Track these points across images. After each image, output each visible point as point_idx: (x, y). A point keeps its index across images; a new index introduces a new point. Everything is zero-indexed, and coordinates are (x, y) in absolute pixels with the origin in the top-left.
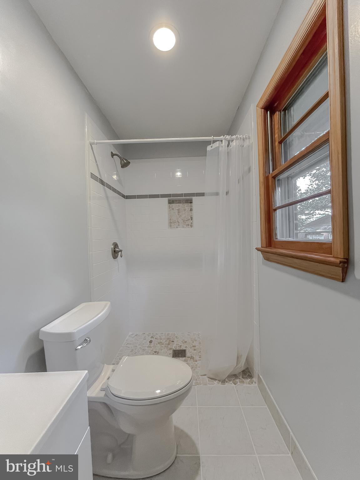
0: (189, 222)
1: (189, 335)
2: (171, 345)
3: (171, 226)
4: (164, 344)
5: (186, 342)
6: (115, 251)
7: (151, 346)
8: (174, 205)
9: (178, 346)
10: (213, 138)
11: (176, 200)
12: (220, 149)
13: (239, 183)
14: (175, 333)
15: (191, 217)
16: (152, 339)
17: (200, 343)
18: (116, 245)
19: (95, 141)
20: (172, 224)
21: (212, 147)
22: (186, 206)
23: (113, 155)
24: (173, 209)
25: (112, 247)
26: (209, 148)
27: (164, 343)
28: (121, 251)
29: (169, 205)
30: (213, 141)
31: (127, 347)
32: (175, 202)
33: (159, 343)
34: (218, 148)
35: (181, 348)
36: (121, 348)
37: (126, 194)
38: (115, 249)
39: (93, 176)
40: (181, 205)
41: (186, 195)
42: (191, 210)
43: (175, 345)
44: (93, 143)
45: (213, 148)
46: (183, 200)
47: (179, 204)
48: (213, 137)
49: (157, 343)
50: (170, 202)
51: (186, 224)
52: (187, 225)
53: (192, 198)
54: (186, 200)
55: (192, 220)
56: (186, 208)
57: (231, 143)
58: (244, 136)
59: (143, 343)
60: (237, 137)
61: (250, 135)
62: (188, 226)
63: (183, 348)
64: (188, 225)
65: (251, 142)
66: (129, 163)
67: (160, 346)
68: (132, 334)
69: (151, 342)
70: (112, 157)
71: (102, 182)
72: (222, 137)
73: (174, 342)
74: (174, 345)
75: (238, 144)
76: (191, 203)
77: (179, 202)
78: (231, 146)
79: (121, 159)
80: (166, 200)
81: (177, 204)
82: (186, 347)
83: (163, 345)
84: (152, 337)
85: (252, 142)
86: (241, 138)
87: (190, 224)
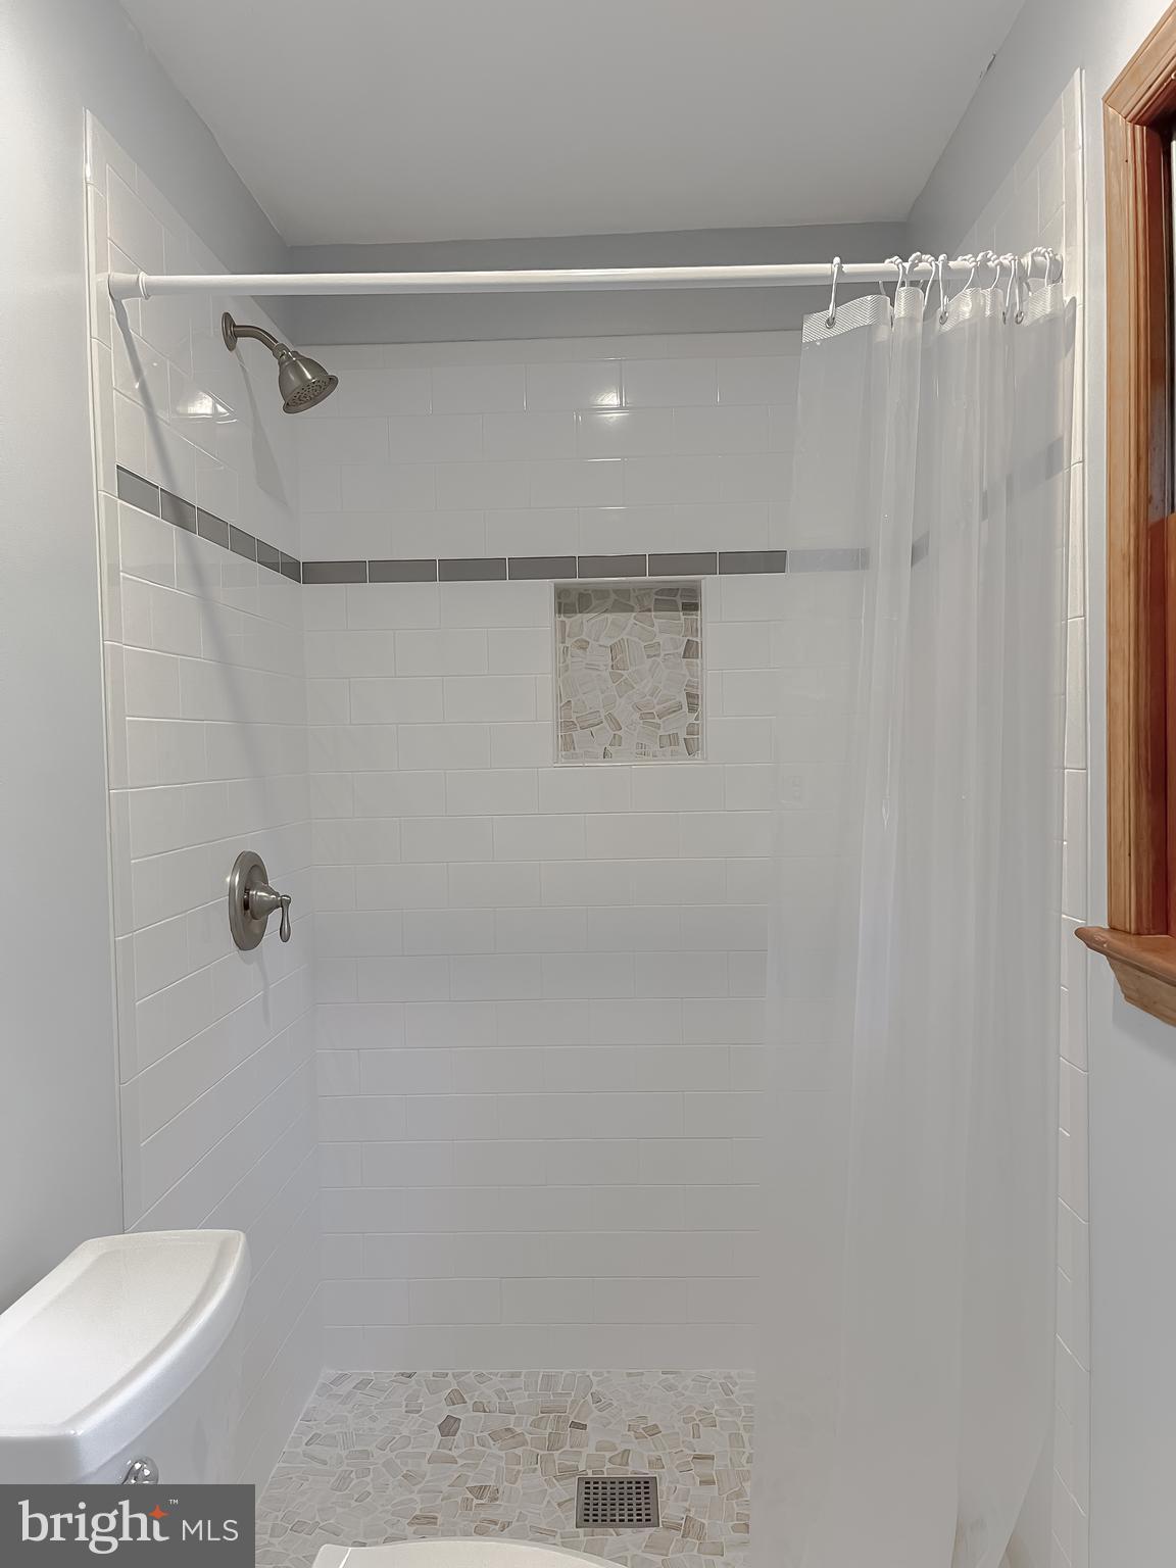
0: (678, 724)
1: (670, 1388)
2: (567, 1448)
3: (568, 745)
4: (524, 1443)
5: (653, 1431)
6: (246, 905)
7: (455, 1453)
8: (587, 622)
9: (608, 1455)
10: (840, 268)
11: (602, 593)
12: (883, 334)
13: (985, 514)
14: (590, 1372)
15: (689, 695)
16: (457, 1411)
17: (736, 1439)
18: (252, 870)
19: (143, 277)
20: (576, 735)
21: (831, 323)
22: (665, 628)
23: (236, 335)
24: (583, 646)
25: (232, 881)
26: (814, 328)
27: (528, 1437)
28: (283, 904)
29: (563, 618)
30: (838, 284)
31: (313, 1458)
32: (595, 602)
33: (494, 1436)
34: (869, 330)
35: (630, 1469)
36: (277, 1465)
37: (304, 552)
38: (247, 891)
39: (131, 485)
40: (629, 619)
41: (664, 562)
42: (691, 650)
43: (591, 1450)
44: (131, 290)
45: (836, 331)
46: (645, 590)
47: (621, 617)
48: (843, 262)
49: (486, 1434)
50: (568, 604)
51: (661, 732)
52: (665, 741)
53: (700, 581)
54: (661, 592)
55: (692, 709)
56: (660, 638)
57: (944, 300)
58: (1027, 260)
59: (405, 1432)
60: (982, 268)
61: (1063, 254)
62: (669, 749)
63: (637, 1468)
64: (673, 739)
65: (1067, 299)
66: (333, 381)
67: (502, 1453)
68: (341, 1379)
69: (449, 1427)
70: (231, 346)
71: (179, 512)
72: (891, 265)
73: (584, 1427)
74: (586, 1451)
75: (988, 313)
76: (692, 607)
77: (622, 601)
78: (943, 319)
79: (288, 362)
80: (544, 590)
81: (610, 616)
82: (657, 1463)
83: (519, 1451)
84: (456, 1398)
85: (1074, 300)
86: (1005, 270)
87: (683, 735)
